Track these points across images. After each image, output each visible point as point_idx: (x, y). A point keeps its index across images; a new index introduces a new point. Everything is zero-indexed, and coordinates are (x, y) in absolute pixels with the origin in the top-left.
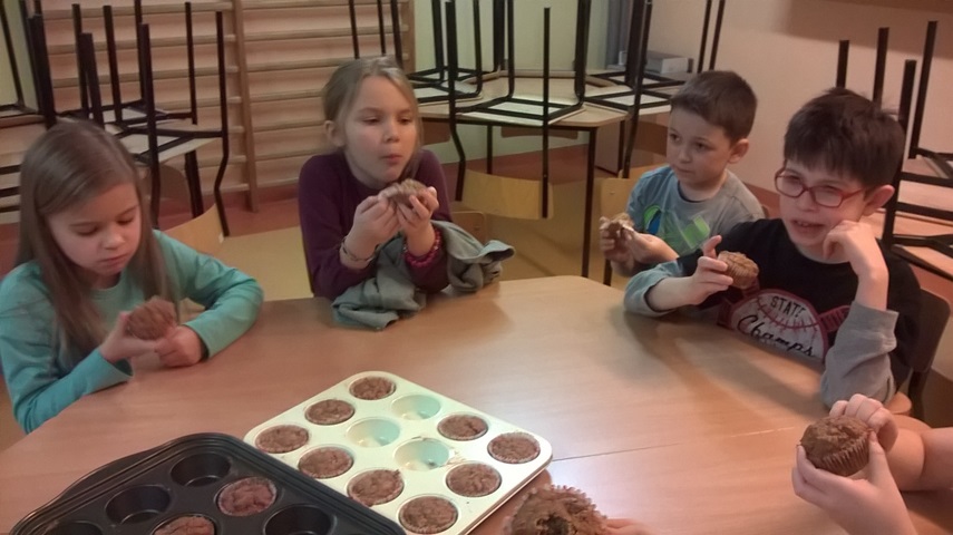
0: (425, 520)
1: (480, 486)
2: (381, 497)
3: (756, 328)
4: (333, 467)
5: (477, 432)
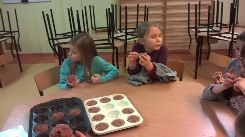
0: (99, 127)
1: (117, 124)
2: (97, 120)
3: (234, 106)
4: (94, 111)
5: (129, 113)
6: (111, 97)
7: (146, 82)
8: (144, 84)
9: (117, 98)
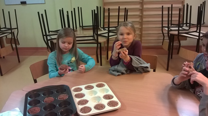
0: (83, 110)
1: (99, 108)
2: (81, 104)
3: (199, 94)
5: (110, 99)
6: (94, 85)
7: (124, 72)
8: (123, 74)
9: (100, 86)
